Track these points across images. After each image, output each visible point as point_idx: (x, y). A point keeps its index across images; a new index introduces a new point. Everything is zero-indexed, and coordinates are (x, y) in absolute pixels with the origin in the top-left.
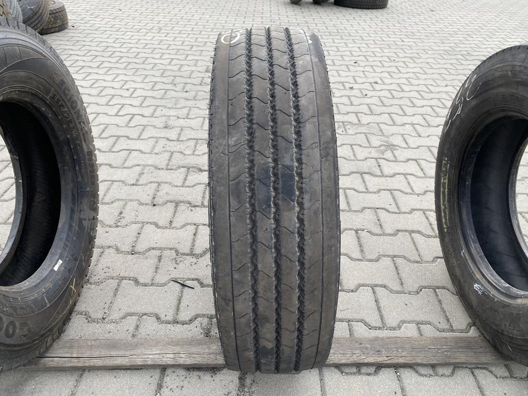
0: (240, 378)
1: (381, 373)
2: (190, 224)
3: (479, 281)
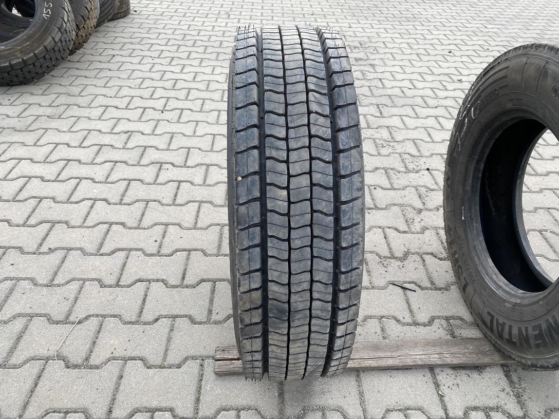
0: (506, 376)
2: (375, 227)
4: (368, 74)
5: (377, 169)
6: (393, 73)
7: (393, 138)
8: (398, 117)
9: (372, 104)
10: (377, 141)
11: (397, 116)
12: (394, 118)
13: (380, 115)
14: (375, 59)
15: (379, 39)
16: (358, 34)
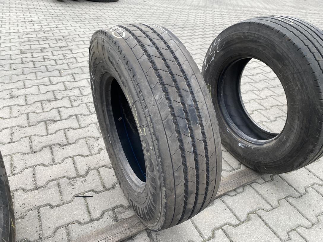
0: (149, 236)
1: (215, 203)
2: (67, 158)
3: (241, 142)
4: (67, 55)
5: (70, 116)
6: (83, 53)
7: (81, 94)
8: (86, 80)
9: (69, 74)
10: (71, 97)
11: (84, 79)
12: (83, 81)
13: (74, 81)
14: (73, 45)
15: (75, 33)
16: (62, 31)
